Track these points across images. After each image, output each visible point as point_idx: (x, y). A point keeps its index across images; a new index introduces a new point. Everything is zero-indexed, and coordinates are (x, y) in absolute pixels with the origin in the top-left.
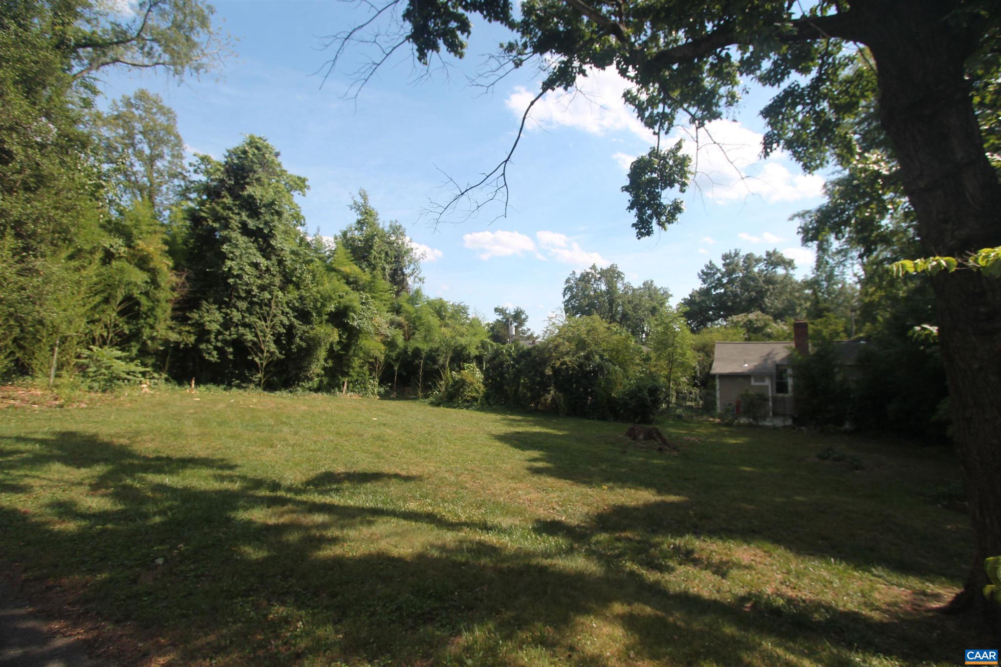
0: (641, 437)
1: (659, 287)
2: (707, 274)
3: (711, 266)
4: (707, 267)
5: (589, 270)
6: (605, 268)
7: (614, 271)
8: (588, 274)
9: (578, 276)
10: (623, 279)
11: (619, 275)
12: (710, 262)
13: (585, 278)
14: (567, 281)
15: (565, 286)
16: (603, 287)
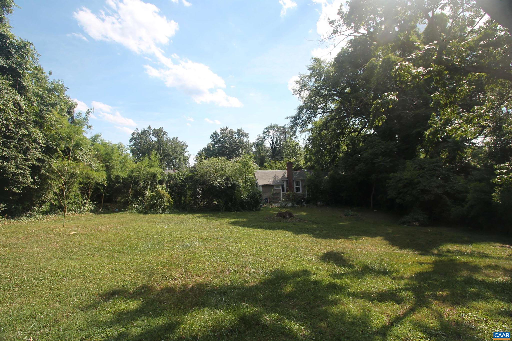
0: (288, 216)
1: (181, 141)
2: (214, 136)
3: (216, 133)
4: (214, 133)
5: (146, 129)
6: (156, 129)
7: (162, 131)
8: (145, 131)
9: (140, 132)
10: (167, 135)
11: (165, 133)
12: (216, 131)
13: (144, 133)
14: (133, 134)
15: (132, 137)
16: (155, 139)
